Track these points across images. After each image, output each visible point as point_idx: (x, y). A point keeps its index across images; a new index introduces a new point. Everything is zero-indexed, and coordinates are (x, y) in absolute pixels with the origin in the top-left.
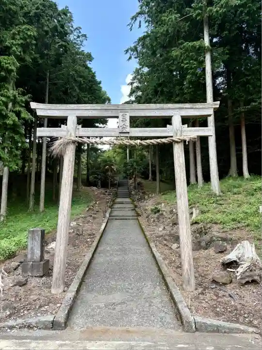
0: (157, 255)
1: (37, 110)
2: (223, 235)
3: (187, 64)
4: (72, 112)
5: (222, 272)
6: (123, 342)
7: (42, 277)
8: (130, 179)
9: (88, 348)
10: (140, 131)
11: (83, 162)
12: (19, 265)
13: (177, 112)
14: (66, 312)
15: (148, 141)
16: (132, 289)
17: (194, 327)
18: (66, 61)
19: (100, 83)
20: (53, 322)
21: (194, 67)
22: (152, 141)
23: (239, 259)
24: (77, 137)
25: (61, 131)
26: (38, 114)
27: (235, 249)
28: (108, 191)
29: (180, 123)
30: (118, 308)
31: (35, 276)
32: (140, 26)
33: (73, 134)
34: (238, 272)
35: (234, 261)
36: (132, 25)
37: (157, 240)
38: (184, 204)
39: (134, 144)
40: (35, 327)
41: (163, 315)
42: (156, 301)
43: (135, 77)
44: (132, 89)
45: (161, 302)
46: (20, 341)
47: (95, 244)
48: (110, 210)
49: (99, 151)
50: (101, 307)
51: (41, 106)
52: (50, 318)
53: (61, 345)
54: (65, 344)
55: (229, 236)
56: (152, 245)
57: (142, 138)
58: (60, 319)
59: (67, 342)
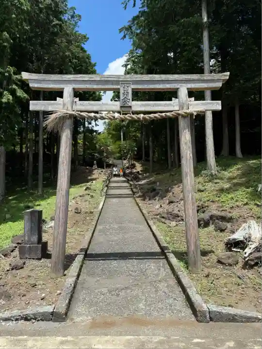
0: (157, 233)
1: (29, 81)
2: (223, 214)
3: (184, 40)
4: (68, 83)
5: (227, 253)
6: (132, 337)
7: (40, 259)
8: (125, 160)
9: (93, 347)
10: (143, 105)
11: (79, 143)
12: (16, 247)
13: (183, 84)
14: (67, 302)
15: (152, 115)
16: (135, 272)
17: (208, 316)
18: (61, 41)
19: (95, 65)
20: (52, 313)
21: (192, 43)
22: (156, 115)
23: (246, 239)
24: (74, 111)
25: (57, 104)
26: (31, 85)
27: (241, 229)
28: (104, 170)
29: (186, 97)
30: (122, 294)
31: (33, 259)
32: (134, 5)
33: (70, 108)
34: (245, 253)
35: (241, 241)
36: (127, 4)
37: (155, 218)
38: (191, 183)
39: (136, 118)
40: (33, 319)
41: (171, 301)
42: (162, 286)
43: (130, 59)
44: (126, 70)
45: (167, 287)
46: (15, 338)
47: (94, 223)
48: (106, 188)
49: (95, 133)
50: (103, 293)
51: (34, 76)
52: (49, 309)
53: (62, 343)
54: (67, 341)
55: (229, 215)
56: (151, 223)
57: (145, 113)
58: (60, 311)
59: (69, 338)
